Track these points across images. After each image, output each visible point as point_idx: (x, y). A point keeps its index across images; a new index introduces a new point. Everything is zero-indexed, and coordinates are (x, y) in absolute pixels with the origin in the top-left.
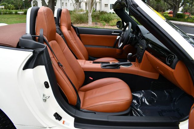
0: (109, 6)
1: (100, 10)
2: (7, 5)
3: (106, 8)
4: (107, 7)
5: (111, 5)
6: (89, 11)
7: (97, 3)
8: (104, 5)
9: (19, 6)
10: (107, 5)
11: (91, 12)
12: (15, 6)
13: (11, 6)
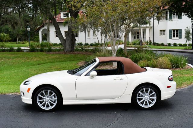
0: (167, 33)
1: (152, 41)
3: (163, 36)
4: (164, 34)
5: (170, 31)
6: (113, 51)
7: (146, 29)
8: (159, 32)
9: (18, 36)
10: (164, 31)
11: (116, 52)
12: (11, 36)
13: (4, 36)
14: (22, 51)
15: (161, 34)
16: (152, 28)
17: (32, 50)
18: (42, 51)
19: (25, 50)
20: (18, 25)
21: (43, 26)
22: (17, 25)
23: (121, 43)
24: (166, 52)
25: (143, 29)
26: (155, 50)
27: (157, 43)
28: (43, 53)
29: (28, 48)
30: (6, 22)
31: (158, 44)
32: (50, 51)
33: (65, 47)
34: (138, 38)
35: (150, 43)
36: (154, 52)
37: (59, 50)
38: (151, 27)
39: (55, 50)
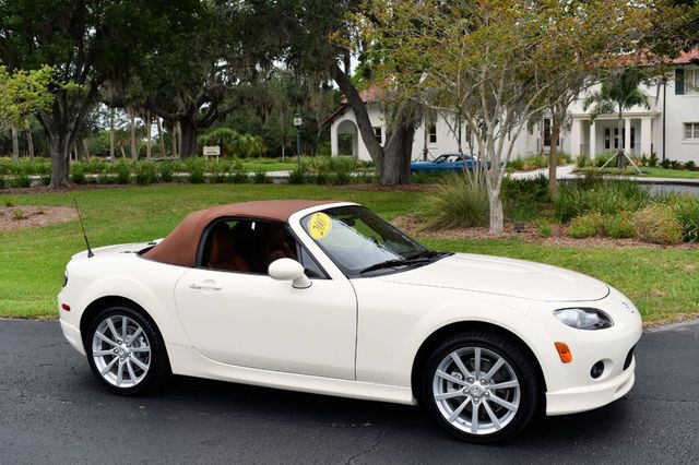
1: (659, 156)
2: (236, 138)
3: (693, 140)
4: (697, 136)
7: (639, 121)
8: (681, 129)
9: (285, 142)
10: (698, 125)
13: (250, 142)
14: (269, 181)
15: (688, 135)
16: (660, 118)
17: (296, 179)
18: (321, 181)
19: (279, 178)
20: (274, 110)
21: (341, 113)
22: (270, 112)
23: (564, 161)
24: (677, 189)
25: (632, 120)
26: (646, 183)
27: (674, 163)
28: (323, 188)
29: (285, 174)
30: (242, 103)
31: (676, 166)
32: (343, 181)
33: (382, 169)
34: (616, 146)
35: (653, 162)
36: (644, 187)
37: (369, 180)
38: (658, 115)
39: (356, 181)
